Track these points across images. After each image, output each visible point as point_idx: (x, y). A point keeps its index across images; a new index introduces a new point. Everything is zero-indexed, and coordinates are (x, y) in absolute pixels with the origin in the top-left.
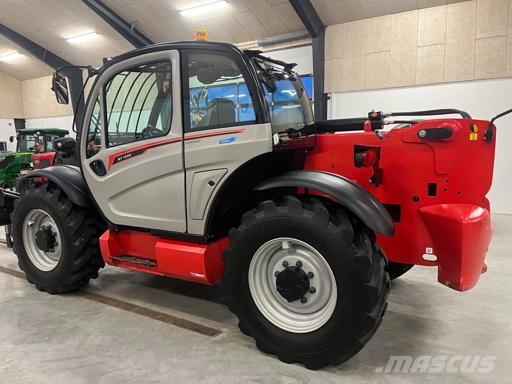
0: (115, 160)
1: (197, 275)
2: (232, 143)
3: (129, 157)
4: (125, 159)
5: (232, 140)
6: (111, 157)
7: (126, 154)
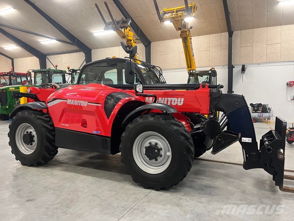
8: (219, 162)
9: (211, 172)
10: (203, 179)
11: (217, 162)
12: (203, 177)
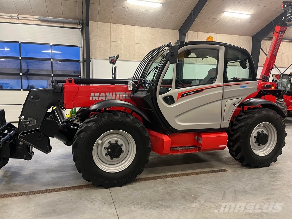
0: (182, 95)
1: (222, 146)
2: (245, 88)
3: (192, 94)
4: (189, 95)
5: (245, 87)
6: (179, 94)
7: (190, 92)
8: (62, 188)
9: (67, 171)
10: (70, 162)
11: (64, 188)
12: (71, 163)
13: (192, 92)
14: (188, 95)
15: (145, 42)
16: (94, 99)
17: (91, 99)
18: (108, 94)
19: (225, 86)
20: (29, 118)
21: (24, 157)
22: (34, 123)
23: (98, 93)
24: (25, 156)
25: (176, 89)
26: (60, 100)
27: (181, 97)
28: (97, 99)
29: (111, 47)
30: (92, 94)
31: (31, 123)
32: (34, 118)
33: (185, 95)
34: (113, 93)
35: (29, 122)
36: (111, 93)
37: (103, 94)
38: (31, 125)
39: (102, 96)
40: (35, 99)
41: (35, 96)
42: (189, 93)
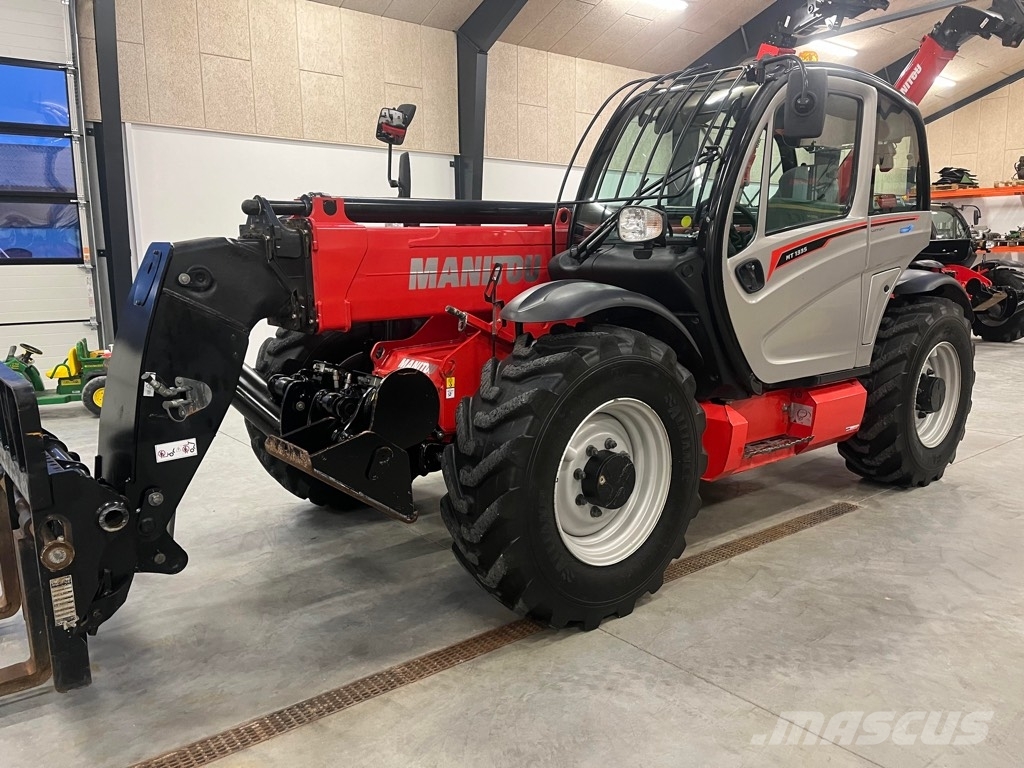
2: (910, 233)
3: (804, 253)
4: (797, 256)
5: (909, 229)
6: (773, 253)
7: (800, 248)
13: (803, 247)
14: (795, 257)
15: (339, 68)
16: (422, 286)
17: (412, 287)
18: (467, 260)
19: (872, 225)
20: (179, 379)
21: (156, 560)
22: (202, 399)
23: (437, 259)
24: (160, 558)
25: (767, 235)
26: (295, 293)
27: (778, 266)
28: (432, 286)
29: (205, 79)
30: (416, 263)
31: (190, 400)
32: (198, 378)
33: (788, 257)
34: (485, 257)
35: (182, 395)
36: (479, 259)
37: (451, 262)
38: (192, 412)
39: (449, 273)
40: (198, 290)
41: (196, 275)
42: (797, 249)
